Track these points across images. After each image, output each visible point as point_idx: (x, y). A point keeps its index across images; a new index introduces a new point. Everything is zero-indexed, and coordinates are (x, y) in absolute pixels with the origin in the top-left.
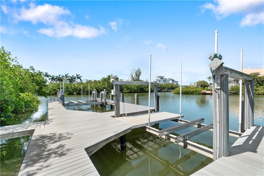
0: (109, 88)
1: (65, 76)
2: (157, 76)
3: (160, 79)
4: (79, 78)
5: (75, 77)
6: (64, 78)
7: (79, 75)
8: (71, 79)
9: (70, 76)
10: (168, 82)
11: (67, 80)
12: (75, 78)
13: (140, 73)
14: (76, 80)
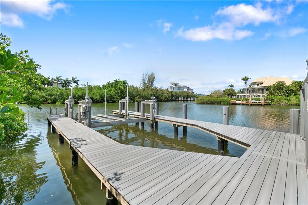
0: (117, 96)
1: (56, 79)
2: (171, 83)
3: (174, 87)
4: (75, 82)
5: (71, 81)
6: (55, 82)
7: (76, 78)
8: (64, 82)
9: (64, 79)
10: (182, 90)
11: (60, 84)
12: (70, 83)
13: (154, 78)
14: (70, 84)
